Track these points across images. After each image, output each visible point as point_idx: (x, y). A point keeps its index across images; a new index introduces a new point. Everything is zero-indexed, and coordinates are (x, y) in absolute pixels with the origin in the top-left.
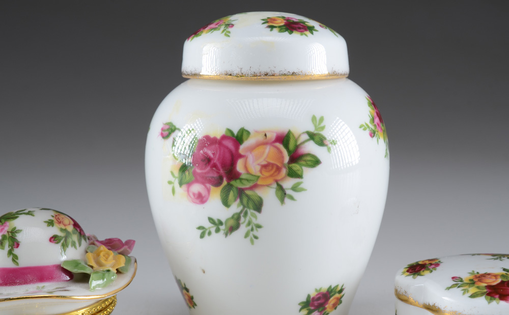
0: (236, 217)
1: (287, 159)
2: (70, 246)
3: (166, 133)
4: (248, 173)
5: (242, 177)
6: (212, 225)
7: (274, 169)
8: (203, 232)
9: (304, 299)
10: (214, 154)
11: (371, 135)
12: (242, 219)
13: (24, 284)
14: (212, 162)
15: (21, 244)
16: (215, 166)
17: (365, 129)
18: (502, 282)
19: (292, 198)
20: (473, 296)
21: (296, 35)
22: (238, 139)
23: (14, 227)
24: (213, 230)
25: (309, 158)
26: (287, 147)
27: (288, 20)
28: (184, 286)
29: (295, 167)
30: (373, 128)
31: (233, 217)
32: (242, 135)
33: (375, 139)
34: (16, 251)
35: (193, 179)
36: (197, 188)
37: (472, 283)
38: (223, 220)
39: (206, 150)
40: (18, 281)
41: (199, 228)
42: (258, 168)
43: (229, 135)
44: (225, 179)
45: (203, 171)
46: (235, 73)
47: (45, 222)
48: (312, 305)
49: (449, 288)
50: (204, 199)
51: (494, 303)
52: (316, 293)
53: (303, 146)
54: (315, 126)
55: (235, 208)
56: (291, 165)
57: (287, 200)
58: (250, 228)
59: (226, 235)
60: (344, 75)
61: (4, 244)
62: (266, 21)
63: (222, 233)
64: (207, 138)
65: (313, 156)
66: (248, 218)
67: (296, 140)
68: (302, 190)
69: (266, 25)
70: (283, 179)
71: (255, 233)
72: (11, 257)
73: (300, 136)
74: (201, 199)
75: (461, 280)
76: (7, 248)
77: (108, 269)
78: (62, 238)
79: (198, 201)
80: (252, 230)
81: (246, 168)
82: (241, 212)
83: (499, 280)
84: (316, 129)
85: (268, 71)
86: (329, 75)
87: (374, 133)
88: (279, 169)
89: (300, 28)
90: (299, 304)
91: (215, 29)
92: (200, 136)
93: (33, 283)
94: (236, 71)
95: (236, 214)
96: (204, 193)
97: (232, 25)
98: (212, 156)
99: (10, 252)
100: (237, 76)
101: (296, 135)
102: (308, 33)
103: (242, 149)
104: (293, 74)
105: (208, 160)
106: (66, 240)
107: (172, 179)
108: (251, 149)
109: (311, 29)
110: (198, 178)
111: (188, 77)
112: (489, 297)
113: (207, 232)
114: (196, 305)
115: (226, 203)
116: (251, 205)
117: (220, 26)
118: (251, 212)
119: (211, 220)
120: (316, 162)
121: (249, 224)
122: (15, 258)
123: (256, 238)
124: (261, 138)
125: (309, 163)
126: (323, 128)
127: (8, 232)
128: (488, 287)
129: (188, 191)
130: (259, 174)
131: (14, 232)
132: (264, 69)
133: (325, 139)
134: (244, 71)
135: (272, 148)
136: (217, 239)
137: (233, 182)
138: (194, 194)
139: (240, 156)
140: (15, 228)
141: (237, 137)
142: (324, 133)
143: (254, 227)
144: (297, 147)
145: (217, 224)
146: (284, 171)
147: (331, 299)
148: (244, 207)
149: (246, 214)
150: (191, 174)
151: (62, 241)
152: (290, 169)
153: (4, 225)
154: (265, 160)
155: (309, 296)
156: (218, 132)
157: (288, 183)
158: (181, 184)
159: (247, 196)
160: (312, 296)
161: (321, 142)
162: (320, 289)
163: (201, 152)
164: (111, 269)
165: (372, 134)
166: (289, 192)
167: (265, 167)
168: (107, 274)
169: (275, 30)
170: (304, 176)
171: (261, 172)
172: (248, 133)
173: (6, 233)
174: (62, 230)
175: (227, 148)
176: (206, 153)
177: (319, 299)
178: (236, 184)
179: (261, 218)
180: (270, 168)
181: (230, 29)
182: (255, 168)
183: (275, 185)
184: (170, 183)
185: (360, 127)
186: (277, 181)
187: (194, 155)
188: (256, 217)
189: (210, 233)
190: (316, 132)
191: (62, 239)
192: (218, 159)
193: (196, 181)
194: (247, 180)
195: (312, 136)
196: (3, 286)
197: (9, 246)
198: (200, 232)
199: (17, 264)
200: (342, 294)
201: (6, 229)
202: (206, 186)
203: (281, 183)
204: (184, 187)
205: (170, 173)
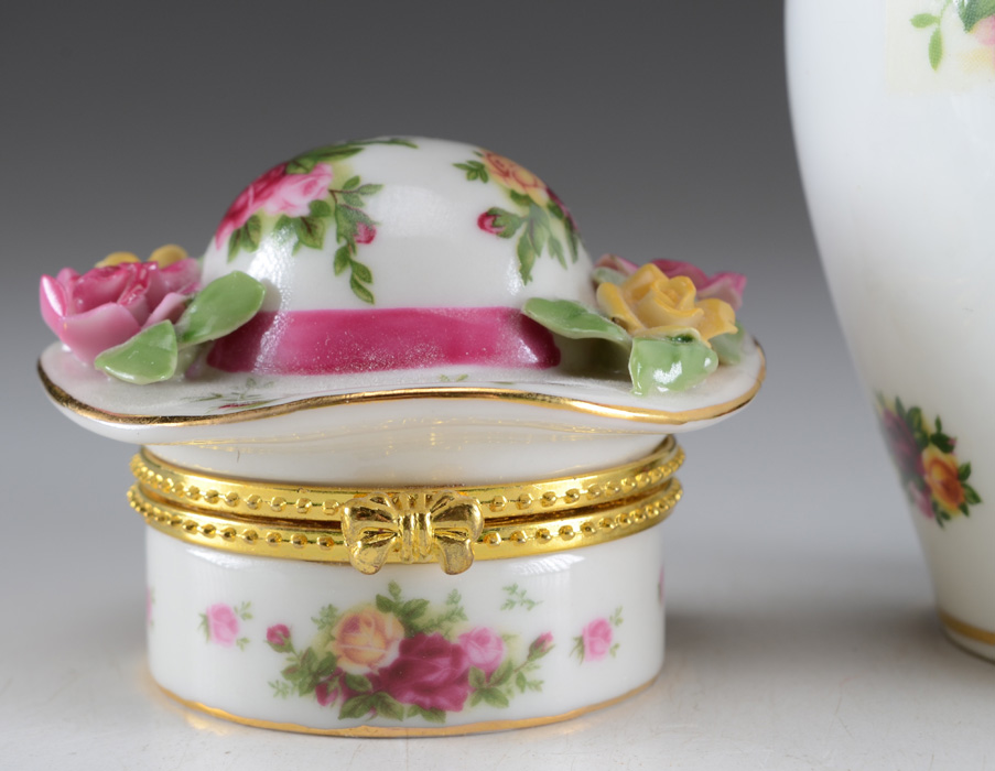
2: (544, 250)
13: (394, 367)
15: (380, 233)
23: (352, 176)
28: (931, 430)
34: (364, 255)
40: (372, 358)
47: (459, 166)
61: (319, 231)
72: (348, 273)
76: (331, 245)
77: (685, 330)
78: (521, 220)
93: (426, 365)
99: (344, 258)
106: (531, 231)
107: (933, 6)
122: (361, 279)
127: (332, 192)
131: (354, 189)
140: (356, 180)
151: (520, 232)
153: (316, 172)
164: (695, 332)
168: (684, 348)
173: (325, 197)
174: (514, 196)
184: (921, 22)
191: (518, 227)
196: (319, 373)
197: (339, 235)
199: (369, 297)
201: (324, 183)
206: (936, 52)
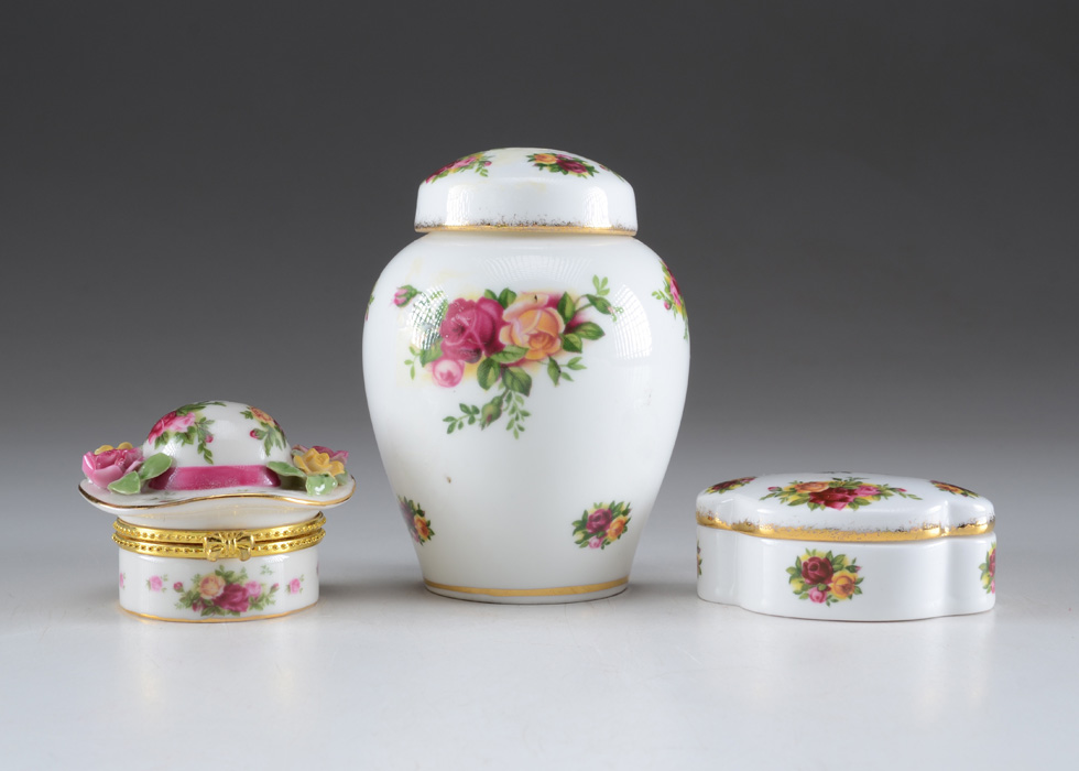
0: (496, 401)
1: (562, 327)
2: (274, 444)
3: (401, 299)
4: (513, 344)
5: (505, 349)
6: (463, 414)
7: (546, 340)
8: (452, 424)
9: (579, 517)
10: (469, 322)
11: (666, 306)
12: (505, 405)
13: (221, 487)
14: (467, 332)
15: (215, 438)
16: (471, 336)
17: (658, 298)
18: (830, 489)
19: (568, 377)
20: (792, 504)
21: (572, 177)
22: (501, 302)
24: (465, 421)
25: (589, 328)
26: (562, 312)
27: (560, 157)
28: (417, 508)
29: (573, 337)
30: (669, 298)
31: (492, 402)
32: (506, 297)
33: (671, 311)
34: (209, 446)
35: (441, 354)
36: (446, 366)
37: (793, 491)
38: (480, 407)
39: (459, 317)
40: (213, 483)
41: (448, 419)
42: (527, 338)
43: (490, 297)
44: (483, 353)
45: (454, 344)
46: (495, 222)
47: (242, 412)
48: (590, 527)
49: (763, 499)
50: (456, 380)
51: (818, 510)
52: (595, 510)
53: (582, 312)
54: (597, 289)
55: (496, 390)
56: (567, 336)
57: (562, 380)
58: (514, 416)
59: (483, 426)
60: (632, 231)
61: (191, 438)
62: (533, 158)
63: (477, 424)
64: (461, 301)
65: (595, 325)
66: (512, 403)
67: (574, 305)
68: (581, 367)
69: (533, 163)
70: (557, 353)
71: (520, 422)
72: (203, 453)
73: (578, 300)
74: (451, 380)
75: (780, 489)
76: (196, 443)
77: (326, 472)
78: (264, 433)
79: (446, 383)
80: (517, 418)
81: (511, 337)
82: (504, 395)
83: (827, 488)
84: (598, 293)
85: (537, 220)
86: (613, 228)
87: (671, 305)
88: (552, 340)
89: (576, 168)
90: (573, 524)
91: (466, 167)
92: (451, 300)
93: (233, 486)
94: (496, 219)
95: (497, 397)
96: (455, 371)
97: (490, 163)
98: (467, 324)
99: (201, 448)
100: (497, 225)
101: (574, 299)
102: (586, 174)
103: (506, 314)
104: (569, 224)
105: (462, 329)
106: (269, 437)
107: (410, 357)
108: (519, 314)
109: (590, 170)
110: (449, 353)
111: (428, 230)
112: (813, 504)
113: (458, 424)
114: (433, 533)
115: (484, 384)
116: (516, 387)
117: (473, 163)
118: (516, 394)
119: (463, 407)
120: (598, 333)
121: (513, 411)
122: (208, 455)
123: (521, 429)
124: (530, 301)
125: (590, 334)
126: (607, 292)
127: (195, 423)
128: (812, 494)
129: (434, 371)
130: (527, 346)
131: (204, 422)
132: (531, 218)
133: (609, 305)
134: (507, 219)
135: (545, 315)
136: (471, 432)
137: (494, 357)
138: (442, 375)
139: (504, 324)
140: (204, 418)
141: (500, 300)
142: (608, 298)
143: (520, 416)
144: (575, 313)
145: (471, 412)
146: (559, 343)
147: (614, 521)
148: (508, 388)
149: (510, 397)
150: (439, 348)
151: (265, 438)
152: (566, 340)
153: (189, 415)
154: (535, 328)
155: (586, 513)
156: (474, 294)
157: (564, 358)
158: (424, 363)
159: (512, 374)
160: (590, 514)
161: (605, 308)
162: (601, 504)
163: (453, 319)
164: (329, 473)
165: (668, 306)
166: (564, 370)
167: (534, 337)
168: (325, 479)
169: (546, 170)
170: (584, 349)
171: (530, 342)
172: (514, 295)
173: (193, 425)
174: (262, 424)
175: (487, 314)
176: (459, 321)
177: (598, 519)
178: (498, 358)
179: (529, 403)
180: (541, 339)
181: (487, 168)
182: (522, 339)
183: (547, 361)
184: (408, 362)
185: (653, 295)
186: (549, 355)
187: (443, 325)
188: (522, 402)
189: (461, 426)
190: (598, 296)
191: (264, 435)
192: (476, 327)
193: (446, 357)
194: (513, 354)
195: (593, 301)
197: (199, 440)
198: (448, 424)
199: (211, 461)
200: (628, 517)
201: (192, 420)
202: (458, 363)
203: (554, 358)
204: (429, 366)
205: (409, 351)
206: (413, 374)
